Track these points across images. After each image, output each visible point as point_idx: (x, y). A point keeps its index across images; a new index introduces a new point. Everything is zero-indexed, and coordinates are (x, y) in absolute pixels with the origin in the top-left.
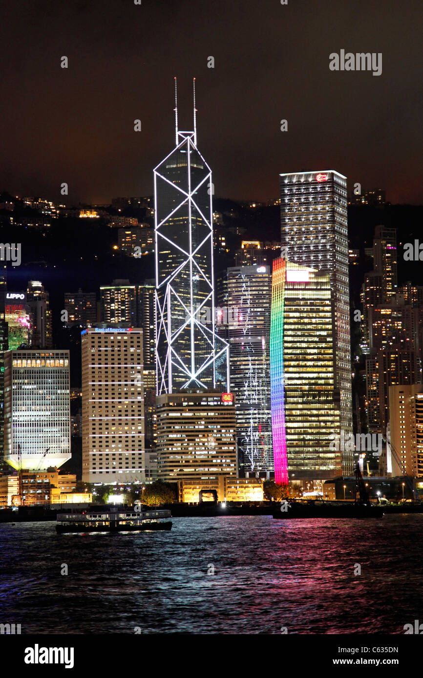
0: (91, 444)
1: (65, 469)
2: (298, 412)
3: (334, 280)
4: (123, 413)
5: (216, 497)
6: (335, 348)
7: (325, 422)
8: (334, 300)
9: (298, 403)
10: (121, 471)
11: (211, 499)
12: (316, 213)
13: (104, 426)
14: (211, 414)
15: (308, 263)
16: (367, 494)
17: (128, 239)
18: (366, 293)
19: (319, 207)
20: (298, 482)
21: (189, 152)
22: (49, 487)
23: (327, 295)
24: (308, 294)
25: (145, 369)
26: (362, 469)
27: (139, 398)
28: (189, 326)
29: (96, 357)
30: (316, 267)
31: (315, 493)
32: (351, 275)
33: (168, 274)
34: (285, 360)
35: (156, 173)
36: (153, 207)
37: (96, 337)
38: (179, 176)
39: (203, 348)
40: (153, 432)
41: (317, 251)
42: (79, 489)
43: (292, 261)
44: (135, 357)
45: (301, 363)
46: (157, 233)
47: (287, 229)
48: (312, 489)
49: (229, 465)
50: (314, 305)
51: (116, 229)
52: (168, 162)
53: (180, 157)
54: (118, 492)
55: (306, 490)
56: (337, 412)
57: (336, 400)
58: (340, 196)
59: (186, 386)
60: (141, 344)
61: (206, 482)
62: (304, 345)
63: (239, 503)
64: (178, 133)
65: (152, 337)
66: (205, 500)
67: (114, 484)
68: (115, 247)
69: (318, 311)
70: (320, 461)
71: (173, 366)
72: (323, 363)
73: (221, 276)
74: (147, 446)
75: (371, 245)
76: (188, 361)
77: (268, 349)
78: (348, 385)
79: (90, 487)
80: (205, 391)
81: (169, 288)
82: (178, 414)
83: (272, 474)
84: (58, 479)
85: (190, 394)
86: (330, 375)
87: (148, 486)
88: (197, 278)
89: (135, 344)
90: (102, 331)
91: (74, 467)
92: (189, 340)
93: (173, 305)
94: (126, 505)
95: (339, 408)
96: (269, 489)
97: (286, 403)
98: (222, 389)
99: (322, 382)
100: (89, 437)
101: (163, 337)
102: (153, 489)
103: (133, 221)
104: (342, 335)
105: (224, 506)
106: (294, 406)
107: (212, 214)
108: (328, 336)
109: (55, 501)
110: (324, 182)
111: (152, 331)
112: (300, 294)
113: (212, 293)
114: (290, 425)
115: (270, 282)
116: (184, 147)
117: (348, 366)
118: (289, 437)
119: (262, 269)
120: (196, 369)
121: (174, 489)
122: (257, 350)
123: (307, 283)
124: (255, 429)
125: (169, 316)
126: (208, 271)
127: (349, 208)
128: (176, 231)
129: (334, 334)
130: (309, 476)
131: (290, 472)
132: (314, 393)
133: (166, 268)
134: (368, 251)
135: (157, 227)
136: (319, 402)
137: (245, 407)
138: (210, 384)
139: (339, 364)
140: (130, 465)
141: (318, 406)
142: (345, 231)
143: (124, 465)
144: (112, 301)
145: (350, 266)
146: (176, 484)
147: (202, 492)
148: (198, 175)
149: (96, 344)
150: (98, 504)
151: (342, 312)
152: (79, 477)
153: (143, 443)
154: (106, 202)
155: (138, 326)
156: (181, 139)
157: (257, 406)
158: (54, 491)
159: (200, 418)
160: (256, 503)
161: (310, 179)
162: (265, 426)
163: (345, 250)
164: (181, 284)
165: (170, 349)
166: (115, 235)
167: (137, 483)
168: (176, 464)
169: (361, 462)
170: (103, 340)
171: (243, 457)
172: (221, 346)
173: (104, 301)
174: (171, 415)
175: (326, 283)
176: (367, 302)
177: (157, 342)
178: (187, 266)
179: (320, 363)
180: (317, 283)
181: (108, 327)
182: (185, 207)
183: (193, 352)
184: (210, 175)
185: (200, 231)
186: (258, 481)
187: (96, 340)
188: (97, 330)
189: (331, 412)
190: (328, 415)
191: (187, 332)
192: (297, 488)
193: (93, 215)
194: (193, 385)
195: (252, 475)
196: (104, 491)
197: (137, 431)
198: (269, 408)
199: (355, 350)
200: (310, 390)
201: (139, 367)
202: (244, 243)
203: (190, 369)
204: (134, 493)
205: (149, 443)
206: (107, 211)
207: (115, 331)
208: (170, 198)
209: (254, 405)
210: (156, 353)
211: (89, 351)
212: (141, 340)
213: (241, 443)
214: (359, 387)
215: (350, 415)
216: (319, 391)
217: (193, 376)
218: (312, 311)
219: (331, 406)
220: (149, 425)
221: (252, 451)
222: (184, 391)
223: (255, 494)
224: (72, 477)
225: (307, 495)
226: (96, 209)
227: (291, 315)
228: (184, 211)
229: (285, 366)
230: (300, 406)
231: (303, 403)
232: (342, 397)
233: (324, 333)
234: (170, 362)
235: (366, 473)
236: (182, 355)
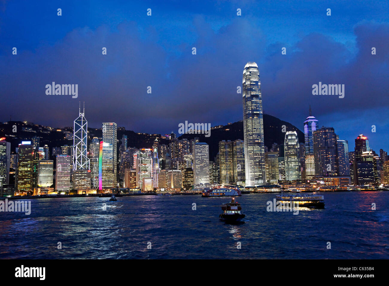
0: (58, 181)
1: (51, 187)
2: (105, 174)
3: (113, 146)
4: (65, 174)
5: (86, 193)
6: (113, 161)
7: (111, 176)
8: (113, 150)
9: (105, 172)
10: (64, 187)
11: (85, 193)
12: (110, 132)
13: (61, 177)
14: (85, 175)
15: (108, 142)
16: (119, 192)
17: (68, 136)
18: (120, 149)
19: (111, 130)
20: (104, 189)
21: (82, 118)
22: (48, 190)
23: (112, 149)
24: (108, 149)
25: (71, 165)
26: (118, 187)
27: (69, 171)
28: (81, 155)
29: (59, 162)
30: (110, 143)
31: (108, 192)
32: (117, 145)
33: (77, 144)
34: (102, 163)
35: (75, 122)
36: (74, 129)
37: (60, 157)
38: (80, 123)
39: (84, 160)
40: (72, 178)
41: (110, 140)
42: (54, 191)
43: (105, 142)
44: (69, 162)
45: (106, 164)
46: (74, 135)
47: (104, 135)
48: (107, 191)
49: (89, 186)
50: (109, 152)
51: (65, 134)
52: (78, 119)
53: (80, 118)
54: (63, 192)
55: (106, 191)
56: (113, 174)
57: (113, 172)
58: (115, 128)
59: (80, 168)
60: (70, 159)
61: (84, 189)
62: (107, 160)
63: (91, 194)
64: (80, 113)
65: (73, 158)
66: (83, 193)
67: (63, 190)
68: (65, 138)
69: (110, 153)
70: (109, 185)
71: (77, 164)
72: (111, 164)
73: (88, 145)
74: (70, 182)
75: (122, 139)
76: (80, 163)
77: (99, 161)
78: (116, 169)
79: (57, 191)
80: (84, 170)
81: (77, 147)
82: (78, 175)
83: (99, 188)
84: (49, 189)
85: (81, 170)
86: (112, 166)
87: (70, 190)
88: (83, 145)
89: (69, 159)
90: (61, 156)
91: (53, 186)
92: (81, 158)
93: (78, 151)
94: (65, 195)
95: (114, 173)
96: (98, 191)
97: (102, 172)
98: (88, 169)
99: (110, 168)
100: (57, 179)
101: (75, 158)
102: (71, 191)
103: (69, 132)
104: (115, 158)
105: (87, 195)
106: (104, 173)
107: (87, 131)
108: (112, 158)
109: (48, 194)
110: (112, 125)
111: (73, 156)
112: (106, 149)
113: (87, 148)
114: (103, 177)
115: (99, 146)
116: (81, 117)
117: (116, 165)
118: (103, 180)
119: (98, 143)
120: (82, 165)
121: (76, 191)
122: (96, 161)
123: (108, 147)
124: (95, 178)
125: (77, 153)
126: (86, 144)
127: (117, 131)
128: (79, 134)
129: (113, 158)
130: (106, 188)
131: (103, 187)
132: (108, 170)
133: (76, 143)
134: (121, 140)
135: (74, 133)
136: (109, 172)
137: (93, 173)
138: (85, 168)
139: (114, 164)
140: (66, 186)
141: (109, 173)
142: (116, 136)
143: (65, 186)
144: (64, 149)
145: (117, 143)
146: (77, 190)
147: (83, 192)
148: (84, 122)
149: (60, 159)
150: (59, 194)
151: (115, 153)
152: (55, 188)
153: (70, 181)
154: (63, 128)
155: (69, 155)
156: (81, 115)
157: (96, 173)
158: (49, 192)
159: (83, 176)
160: (95, 194)
161: (109, 124)
162: (97, 177)
163: (116, 140)
164: (79, 146)
165: (76, 160)
166: (65, 135)
167: (68, 190)
168: (77, 186)
169: (118, 185)
170: (61, 158)
171: (92, 184)
172: (88, 160)
173: (62, 150)
174: (76, 175)
175: (112, 147)
176: (121, 151)
177: (73, 159)
178: (81, 142)
179: (110, 164)
180: (110, 147)
181: (63, 155)
182: (81, 129)
183: (82, 161)
184: (87, 123)
185: (84, 135)
186: (95, 189)
187: (60, 158)
188: (60, 156)
189: (112, 174)
190: (111, 175)
191: (80, 157)
192: (104, 191)
193: (60, 131)
194: (81, 168)
195: (94, 188)
196: (60, 191)
197: (68, 179)
198: (98, 174)
199: (118, 161)
200: (108, 169)
201: (69, 164)
202: (94, 137)
203: (81, 165)
204: (67, 192)
205: (71, 181)
206: (63, 130)
207: (64, 156)
208: (77, 127)
209: (95, 173)
210: (73, 161)
211: (58, 160)
212: (70, 158)
213: (92, 181)
214: (118, 169)
215: (116, 175)
216: (110, 170)
217: (82, 166)
218: (109, 153)
219: (112, 173)
220: (71, 177)
221: (94, 183)
222: (79, 170)
223: (95, 192)
224: (53, 188)
225: (106, 192)
226: (61, 129)
227: (104, 153)
228: (81, 130)
229: (102, 164)
230: (105, 173)
231: (106, 172)
232: (115, 171)
233: (111, 157)
234: (76, 163)
235: (119, 187)
236: (79, 162)
